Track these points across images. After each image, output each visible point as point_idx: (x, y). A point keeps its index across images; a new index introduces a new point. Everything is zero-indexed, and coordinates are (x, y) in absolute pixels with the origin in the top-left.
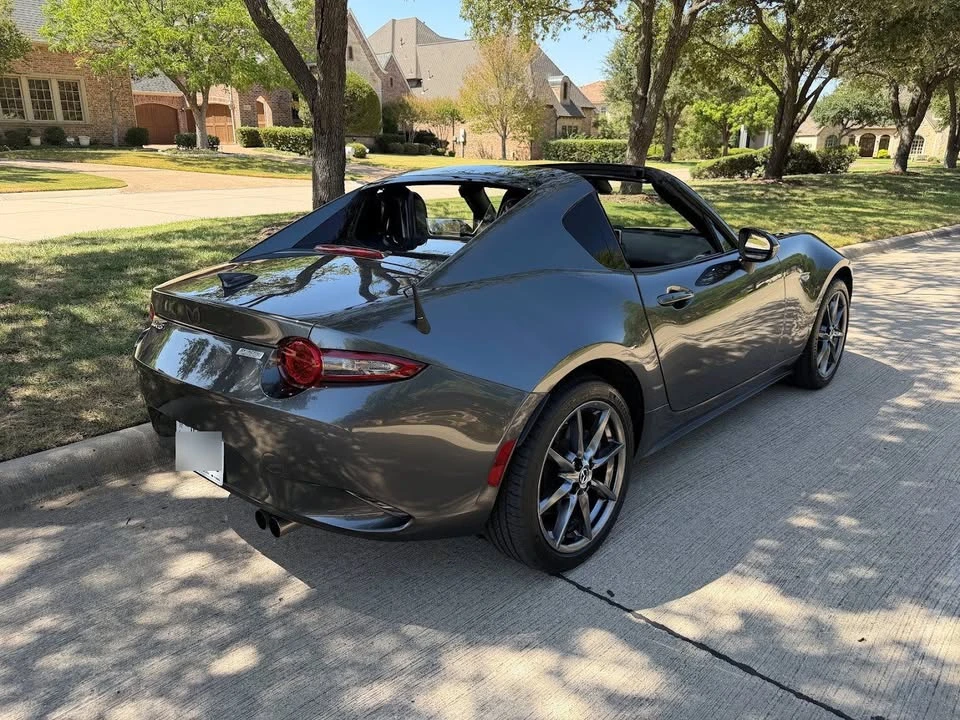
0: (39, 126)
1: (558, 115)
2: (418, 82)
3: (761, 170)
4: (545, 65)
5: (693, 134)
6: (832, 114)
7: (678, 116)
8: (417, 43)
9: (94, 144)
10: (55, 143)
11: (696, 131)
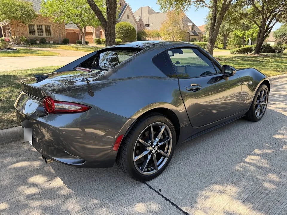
0: (39, 38)
1: (190, 35)
2: (148, 25)
3: (253, 51)
4: (186, 20)
5: (233, 41)
6: (279, 35)
7: (228, 35)
8: (149, 13)
9: (54, 43)
10: (43, 43)
11: (234, 40)
